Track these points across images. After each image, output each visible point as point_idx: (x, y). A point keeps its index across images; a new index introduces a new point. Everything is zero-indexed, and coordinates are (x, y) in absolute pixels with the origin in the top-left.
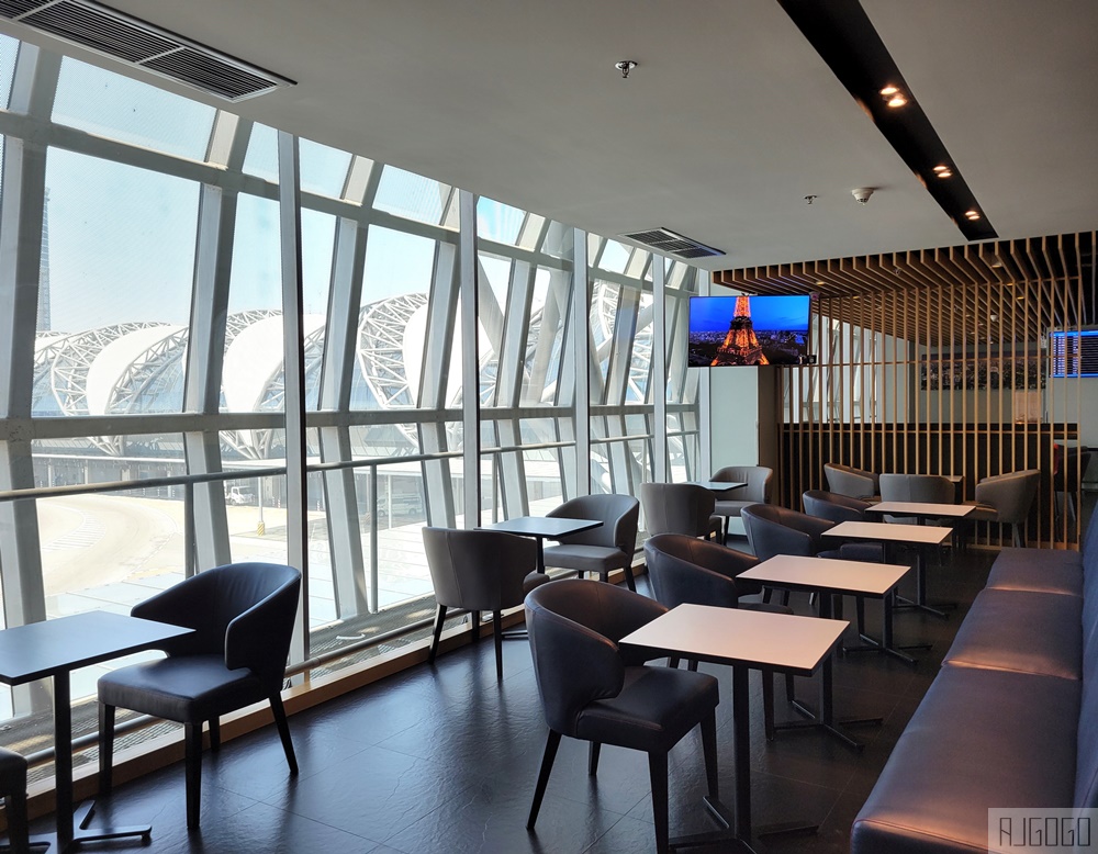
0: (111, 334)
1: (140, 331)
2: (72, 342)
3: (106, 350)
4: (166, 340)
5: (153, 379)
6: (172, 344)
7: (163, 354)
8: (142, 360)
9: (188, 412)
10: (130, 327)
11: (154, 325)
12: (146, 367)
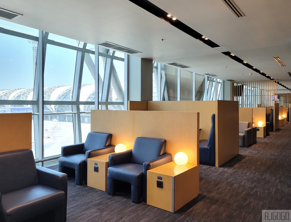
4: (67, 90)
6: (68, 91)
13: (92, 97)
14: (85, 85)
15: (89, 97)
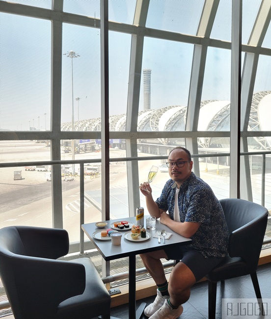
0: (165, 110)
1: (173, 108)
2: (155, 112)
3: (164, 114)
4: (180, 111)
5: (176, 122)
7: (179, 115)
8: (173, 117)
9: (187, 130)
10: (171, 107)
11: (177, 106)
12: (174, 119)
13: (219, 121)
14: (206, 102)
15: (214, 121)
